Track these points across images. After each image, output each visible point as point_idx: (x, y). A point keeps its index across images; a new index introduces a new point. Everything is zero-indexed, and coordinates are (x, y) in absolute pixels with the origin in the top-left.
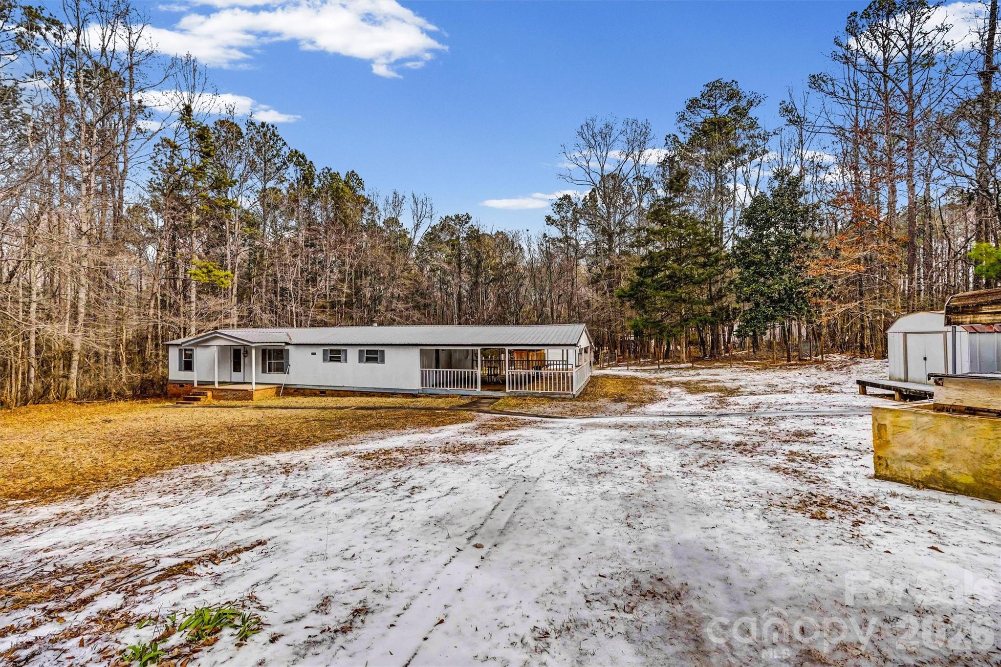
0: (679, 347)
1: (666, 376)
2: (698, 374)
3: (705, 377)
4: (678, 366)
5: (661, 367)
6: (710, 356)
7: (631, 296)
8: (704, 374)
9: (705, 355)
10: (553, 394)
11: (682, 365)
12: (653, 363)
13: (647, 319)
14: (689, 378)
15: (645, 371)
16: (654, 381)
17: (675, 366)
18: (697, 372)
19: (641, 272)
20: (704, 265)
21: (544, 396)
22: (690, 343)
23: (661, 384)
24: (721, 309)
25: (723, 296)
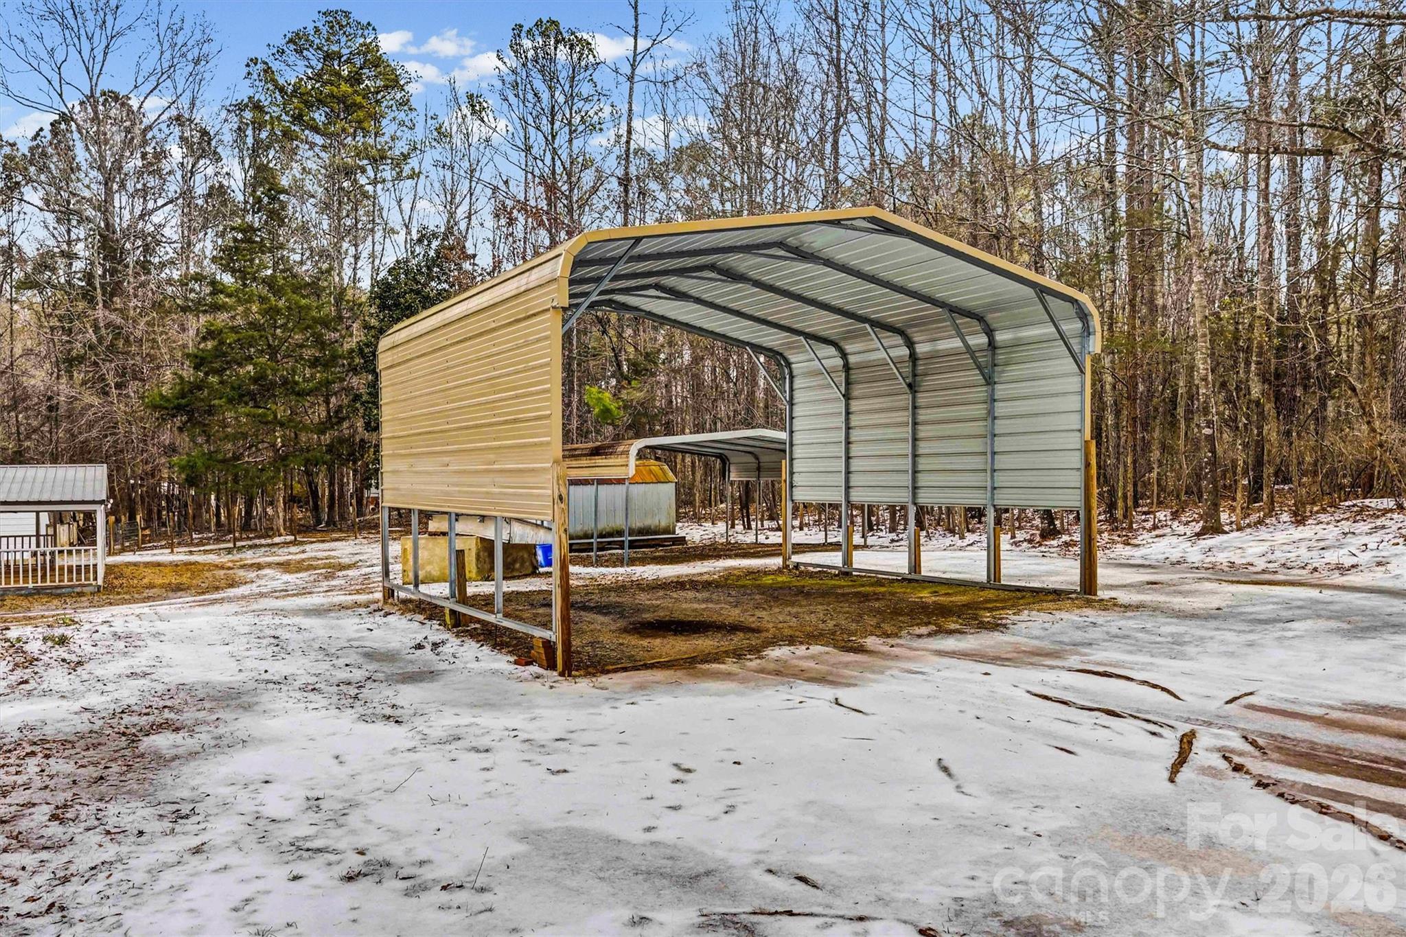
0: (270, 511)
1: (249, 556)
2: (304, 552)
3: (313, 554)
4: (269, 541)
5: (239, 544)
6: (328, 524)
7: (179, 408)
8: (315, 550)
9: (319, 522)
10: (57, 587)
11: (277, 540)
12: (218, 541)
13: (210, 453)
14: (290, 557)
15: (206, 552)
16: (230, 565)
17: (263, 541)
18: (301, 548)
19: (199, 362)
20: (314, 363)
21: (38, 591)
22: (292, 500)
23: (242, 567)
24: (341, 441)
25: (344, 419)
